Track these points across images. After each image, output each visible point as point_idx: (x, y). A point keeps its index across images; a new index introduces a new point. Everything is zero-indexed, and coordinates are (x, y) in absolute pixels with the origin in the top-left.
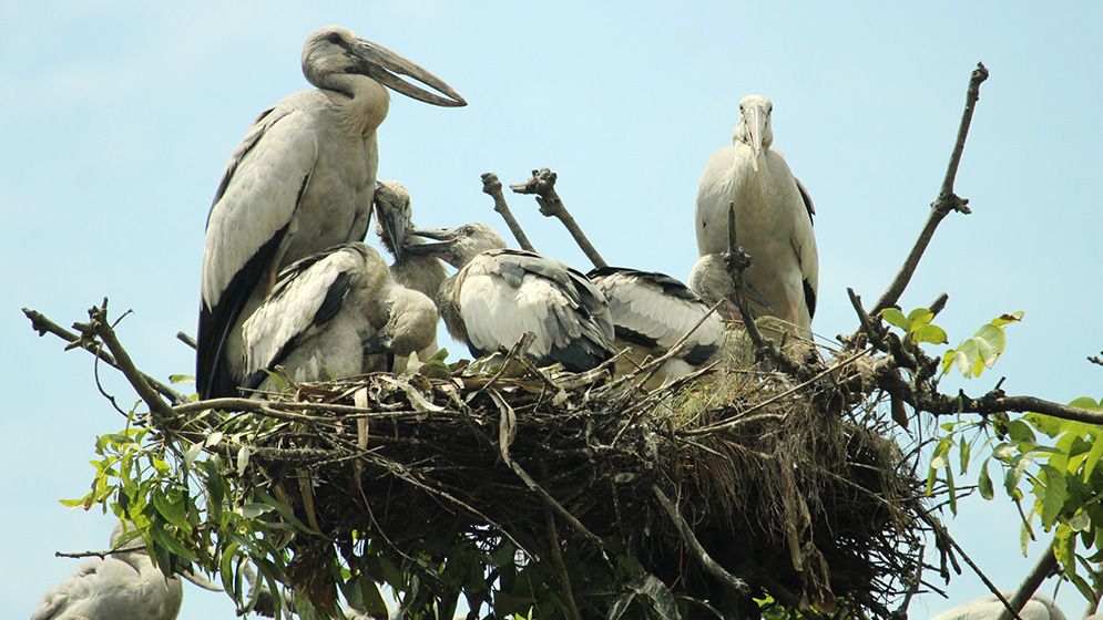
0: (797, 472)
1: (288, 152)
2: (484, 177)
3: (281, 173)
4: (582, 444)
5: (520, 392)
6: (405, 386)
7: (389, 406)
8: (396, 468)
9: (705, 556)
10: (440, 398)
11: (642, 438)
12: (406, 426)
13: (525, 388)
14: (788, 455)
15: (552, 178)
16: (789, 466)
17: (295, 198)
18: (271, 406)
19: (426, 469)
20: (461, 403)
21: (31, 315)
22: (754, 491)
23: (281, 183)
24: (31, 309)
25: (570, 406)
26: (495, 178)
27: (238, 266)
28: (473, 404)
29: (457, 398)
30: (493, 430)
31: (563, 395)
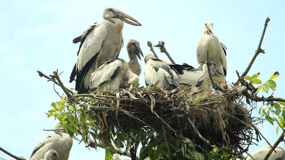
0: (222, 115)
1: (99, 34)
2: (148, 42)
3: (98, 39)
4: (171, 107)
5: (156, 95)
6: (129, 92)
7: (124, 97)
8: (126, 112)
9: (200, 135)
10: (137, 96)
11: (185, 106)
12: (129, 102)
13: (158, 94)
14: (220, 111)
15: (163, 43)
16: (220, 113)
17: (101, 45)
18: (96, 96)
19: (133, 112)
20: (142, 97)
21: (39, 72)
22: (212, 119)
23: (98, 41)
24: (39, 71)
25: (168, 98)
26: (151, 43)
27: (87, 61)
28: (145, 97)
29: (141, 95)
30: (149, 104)
31: (167, 96)
